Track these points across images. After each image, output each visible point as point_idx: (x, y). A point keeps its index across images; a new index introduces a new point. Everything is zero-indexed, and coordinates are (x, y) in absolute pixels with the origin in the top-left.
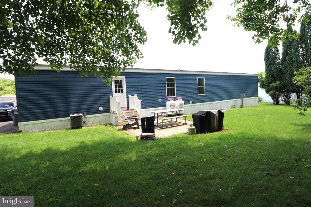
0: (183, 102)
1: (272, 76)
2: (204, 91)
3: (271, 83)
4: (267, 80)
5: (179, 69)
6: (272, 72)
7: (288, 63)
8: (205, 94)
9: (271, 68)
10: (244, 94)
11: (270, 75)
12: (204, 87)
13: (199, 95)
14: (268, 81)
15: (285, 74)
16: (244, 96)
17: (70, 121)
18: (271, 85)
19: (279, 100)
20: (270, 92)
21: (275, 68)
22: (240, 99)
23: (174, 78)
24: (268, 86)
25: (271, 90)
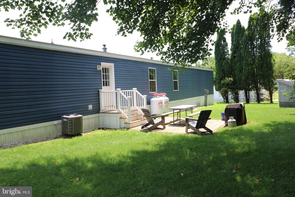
0: (167, 98)
1: (223, 72)
2: (177, 86)
3: (222, 79)
4: (218, 75)
5: (152, 58)
6: (222, 68)
7: (238, 58)
8: (178, 90)
9: (222, 63)
10: (208, 91)
11: (221, 71)
12: (177, 81)
13: (174, 91)
14: (219, 77)
15: (235, 70)
16: (208, 93)
17: (61, 125)
18: (222, 82)
19: (229, 98)
20: (222, 89)
21: (225, 64)
22: (203, 96)
23: (155, 69)
24: (220, 83)
25: (222, 87)
